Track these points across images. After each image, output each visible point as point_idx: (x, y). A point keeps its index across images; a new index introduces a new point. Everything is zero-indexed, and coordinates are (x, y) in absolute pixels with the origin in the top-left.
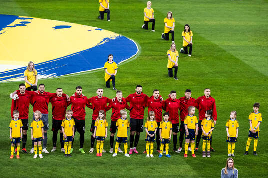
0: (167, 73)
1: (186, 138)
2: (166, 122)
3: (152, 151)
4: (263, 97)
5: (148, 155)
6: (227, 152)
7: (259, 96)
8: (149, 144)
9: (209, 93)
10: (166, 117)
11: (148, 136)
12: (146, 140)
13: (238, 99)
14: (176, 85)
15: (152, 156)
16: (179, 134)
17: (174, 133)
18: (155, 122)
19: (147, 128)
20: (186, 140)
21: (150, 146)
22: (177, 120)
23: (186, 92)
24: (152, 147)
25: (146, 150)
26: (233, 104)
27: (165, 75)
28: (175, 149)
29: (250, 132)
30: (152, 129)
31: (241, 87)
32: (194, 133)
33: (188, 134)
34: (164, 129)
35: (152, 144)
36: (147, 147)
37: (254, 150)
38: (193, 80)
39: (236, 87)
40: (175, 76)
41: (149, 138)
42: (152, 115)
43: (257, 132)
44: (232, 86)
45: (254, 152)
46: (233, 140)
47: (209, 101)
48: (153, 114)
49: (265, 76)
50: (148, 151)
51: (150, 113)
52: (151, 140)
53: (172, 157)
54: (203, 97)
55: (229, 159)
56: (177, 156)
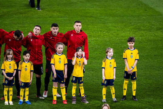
0: (28, 3)
1: (53, 81)
2: (26, 62)
3: (11, 98)
4: (144, 30)
5: (6, 102)
6: (102, 97)
7: (139, 29)
8: (7, 89)
9: (80, 27)
10: (27, 56)
11: (6, 79)
12: (4, 84)
13: (114, 34)
14: (39, 18)
15: (11, 103)
16: (43, 76)
17: (38, 76)
18: (13, 63)
19: (5, 70)
20: (54, 83)
21: (8, 92)
22: (41, 60)
23: (52, 27)
24: (11, 93)
25: (3, 96)
26: (108, 40)
27: (26, 5)
28: (39, 94)
29: (126, 72)
30: (11, 71)
31: (117, 18)
32: (63, 75)
33: (56, 77)
34: (23, 70)
35: (11, 89)
36: (5, 93)
37: (134, 94)
38: (59, 11)
39: (111, 18)
40: (38, 7)
41: (6, 82)
42: (9, 54)
43: (134, 72)
44: (106, 18)
45: (133, 96)
46: (110, 82)
47: (80, 36)
48: (11, 52)
49: (145, 5)
50: (6, 97)
51: (8, 52)
52: (10, 84)
53: (35, 104)
54: (73, 32)
55: (105, 106)
56: (42, 104)
